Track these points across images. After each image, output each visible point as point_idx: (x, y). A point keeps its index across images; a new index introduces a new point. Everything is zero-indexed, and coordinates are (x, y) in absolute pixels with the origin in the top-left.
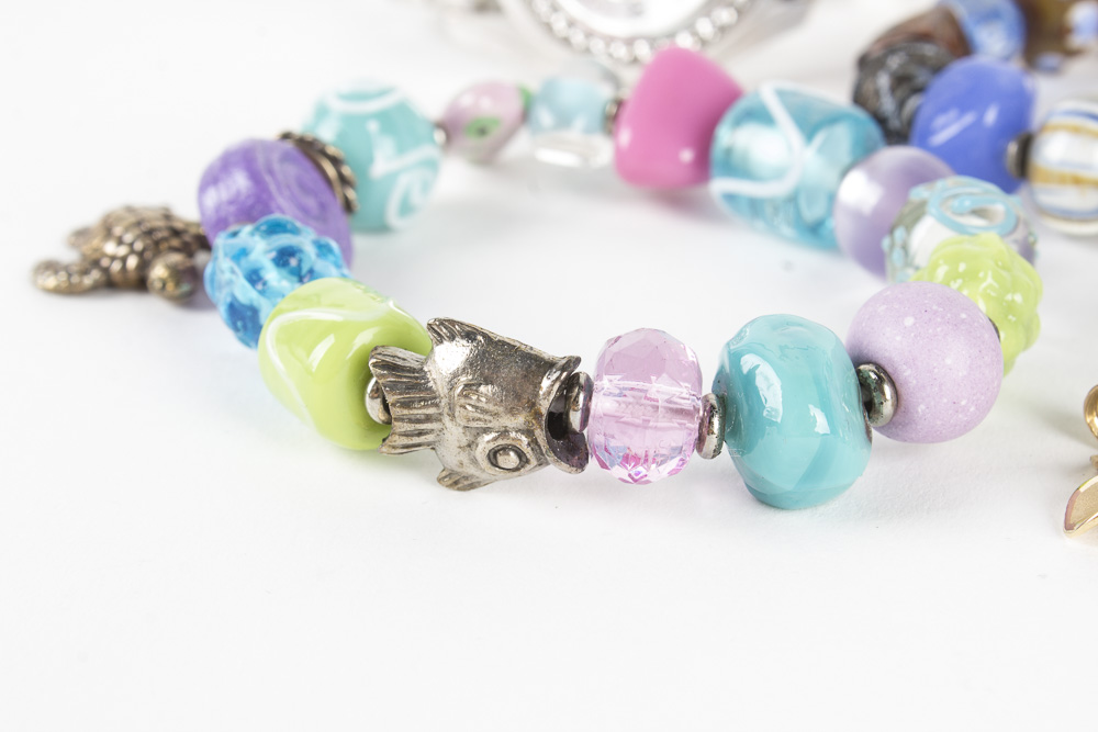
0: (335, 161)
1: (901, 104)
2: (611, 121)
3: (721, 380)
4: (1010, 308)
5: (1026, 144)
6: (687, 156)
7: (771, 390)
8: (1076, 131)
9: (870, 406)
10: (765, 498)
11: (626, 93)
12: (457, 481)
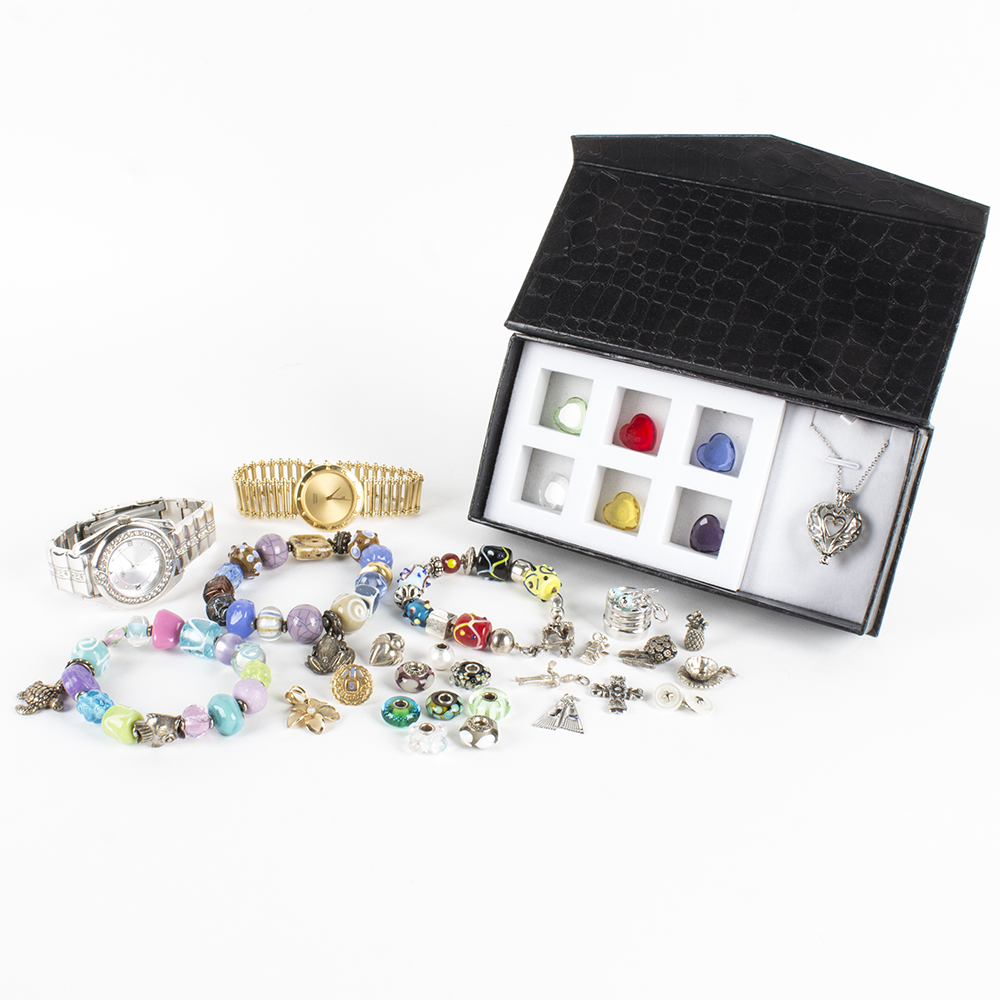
0: (88, 665)
1: (221, 612)
2: (150, 632)
3: (210, 711)
4: (265, 678)
5: (256, 621)
6: (172, 640)
7: (222, 713)
8: (267, 618)
9: (242, 710)
10: (224, 734)
11: (151, 623)
12: (156, 746)
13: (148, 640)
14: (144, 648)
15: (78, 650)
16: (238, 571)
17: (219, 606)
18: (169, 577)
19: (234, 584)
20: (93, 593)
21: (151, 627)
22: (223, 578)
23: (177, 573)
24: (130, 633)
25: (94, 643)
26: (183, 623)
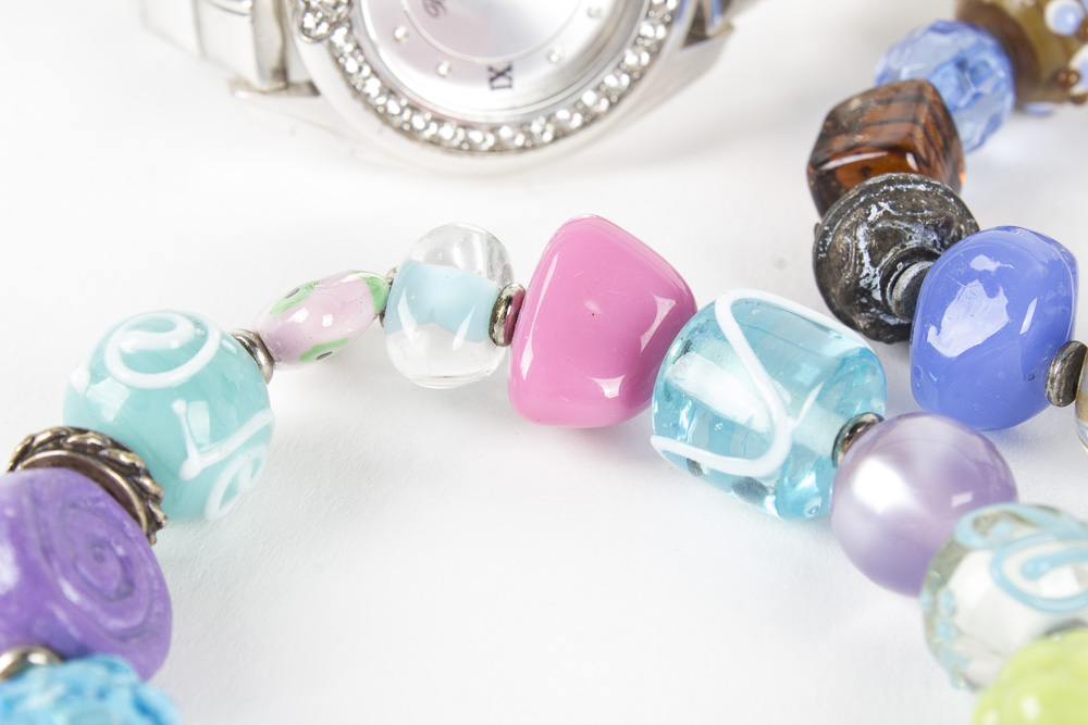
1: (889, 276)
2: (506, 317)
6: (611, 388)
11: (522, 279)
13: (496, 359)
14: (467, 398)
15: (97, 373)
16: (997, 67)
17: (884, 239)
18: (656, 50)
19: (967, 129)
20: (282, 72)
21: (516, 301)
22: (921, 92)
23: (697, 33)
24: (402, 310)
25: (192, 348)
26: (685, 308)
